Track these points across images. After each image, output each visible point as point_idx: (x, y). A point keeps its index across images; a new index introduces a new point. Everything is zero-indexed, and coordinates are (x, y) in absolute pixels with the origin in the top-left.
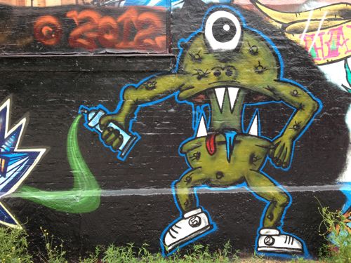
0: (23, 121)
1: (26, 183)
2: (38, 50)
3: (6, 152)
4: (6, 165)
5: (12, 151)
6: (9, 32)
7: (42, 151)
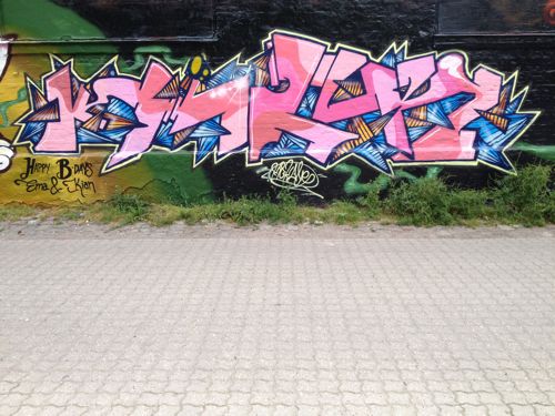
0: (527, 88)
1: (522, 139)
2: (544, 29)
3: (510, 114)
4: (508, 124)
5: (514, 113)
6: (523, 14)
7: (538, 113)
